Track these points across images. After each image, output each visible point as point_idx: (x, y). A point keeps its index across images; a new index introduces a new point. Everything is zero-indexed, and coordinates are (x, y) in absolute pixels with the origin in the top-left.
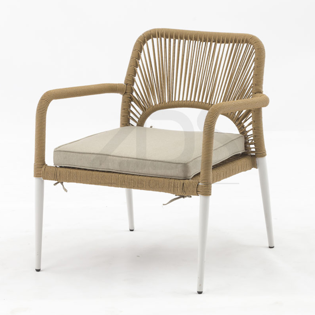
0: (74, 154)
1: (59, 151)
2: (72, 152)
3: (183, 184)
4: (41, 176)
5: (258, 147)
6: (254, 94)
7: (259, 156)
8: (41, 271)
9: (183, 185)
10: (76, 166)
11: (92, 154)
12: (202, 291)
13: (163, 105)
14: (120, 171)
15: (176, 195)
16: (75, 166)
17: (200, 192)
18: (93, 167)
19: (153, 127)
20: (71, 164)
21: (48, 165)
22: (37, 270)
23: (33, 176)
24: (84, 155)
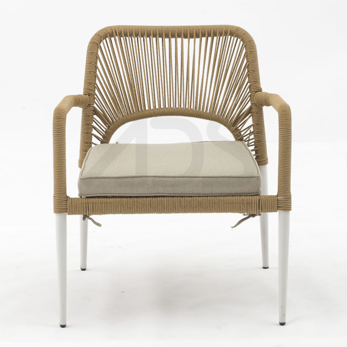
0: (110, 180)
1: (89, 178)
2: (108, 178)
3: (259, 200)
4: (67, 212)
5: (261, 154)
6: (255, 93)
7: (261, 164)
8: (67, 327)
9: (259, 202)
10: (114, 194)
11: (134, 178)
12: (284, 322)
13: (135, 115)
14: (173, 194)
15: (244, 215)
16: (112, 194)
17: (281, 207)
18: (137, 193)
19: (119, 143)
20: (106, 192)
21: (71, 197)
22: (62, 325)
23: (53, 211)
24: (124, 180)
